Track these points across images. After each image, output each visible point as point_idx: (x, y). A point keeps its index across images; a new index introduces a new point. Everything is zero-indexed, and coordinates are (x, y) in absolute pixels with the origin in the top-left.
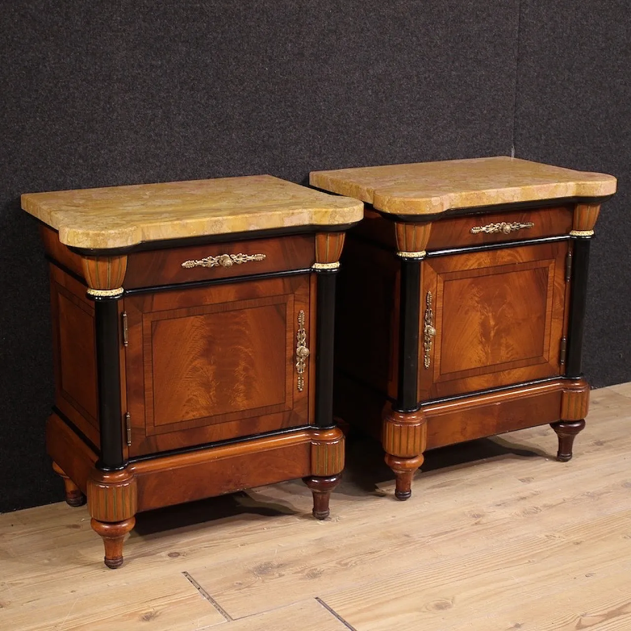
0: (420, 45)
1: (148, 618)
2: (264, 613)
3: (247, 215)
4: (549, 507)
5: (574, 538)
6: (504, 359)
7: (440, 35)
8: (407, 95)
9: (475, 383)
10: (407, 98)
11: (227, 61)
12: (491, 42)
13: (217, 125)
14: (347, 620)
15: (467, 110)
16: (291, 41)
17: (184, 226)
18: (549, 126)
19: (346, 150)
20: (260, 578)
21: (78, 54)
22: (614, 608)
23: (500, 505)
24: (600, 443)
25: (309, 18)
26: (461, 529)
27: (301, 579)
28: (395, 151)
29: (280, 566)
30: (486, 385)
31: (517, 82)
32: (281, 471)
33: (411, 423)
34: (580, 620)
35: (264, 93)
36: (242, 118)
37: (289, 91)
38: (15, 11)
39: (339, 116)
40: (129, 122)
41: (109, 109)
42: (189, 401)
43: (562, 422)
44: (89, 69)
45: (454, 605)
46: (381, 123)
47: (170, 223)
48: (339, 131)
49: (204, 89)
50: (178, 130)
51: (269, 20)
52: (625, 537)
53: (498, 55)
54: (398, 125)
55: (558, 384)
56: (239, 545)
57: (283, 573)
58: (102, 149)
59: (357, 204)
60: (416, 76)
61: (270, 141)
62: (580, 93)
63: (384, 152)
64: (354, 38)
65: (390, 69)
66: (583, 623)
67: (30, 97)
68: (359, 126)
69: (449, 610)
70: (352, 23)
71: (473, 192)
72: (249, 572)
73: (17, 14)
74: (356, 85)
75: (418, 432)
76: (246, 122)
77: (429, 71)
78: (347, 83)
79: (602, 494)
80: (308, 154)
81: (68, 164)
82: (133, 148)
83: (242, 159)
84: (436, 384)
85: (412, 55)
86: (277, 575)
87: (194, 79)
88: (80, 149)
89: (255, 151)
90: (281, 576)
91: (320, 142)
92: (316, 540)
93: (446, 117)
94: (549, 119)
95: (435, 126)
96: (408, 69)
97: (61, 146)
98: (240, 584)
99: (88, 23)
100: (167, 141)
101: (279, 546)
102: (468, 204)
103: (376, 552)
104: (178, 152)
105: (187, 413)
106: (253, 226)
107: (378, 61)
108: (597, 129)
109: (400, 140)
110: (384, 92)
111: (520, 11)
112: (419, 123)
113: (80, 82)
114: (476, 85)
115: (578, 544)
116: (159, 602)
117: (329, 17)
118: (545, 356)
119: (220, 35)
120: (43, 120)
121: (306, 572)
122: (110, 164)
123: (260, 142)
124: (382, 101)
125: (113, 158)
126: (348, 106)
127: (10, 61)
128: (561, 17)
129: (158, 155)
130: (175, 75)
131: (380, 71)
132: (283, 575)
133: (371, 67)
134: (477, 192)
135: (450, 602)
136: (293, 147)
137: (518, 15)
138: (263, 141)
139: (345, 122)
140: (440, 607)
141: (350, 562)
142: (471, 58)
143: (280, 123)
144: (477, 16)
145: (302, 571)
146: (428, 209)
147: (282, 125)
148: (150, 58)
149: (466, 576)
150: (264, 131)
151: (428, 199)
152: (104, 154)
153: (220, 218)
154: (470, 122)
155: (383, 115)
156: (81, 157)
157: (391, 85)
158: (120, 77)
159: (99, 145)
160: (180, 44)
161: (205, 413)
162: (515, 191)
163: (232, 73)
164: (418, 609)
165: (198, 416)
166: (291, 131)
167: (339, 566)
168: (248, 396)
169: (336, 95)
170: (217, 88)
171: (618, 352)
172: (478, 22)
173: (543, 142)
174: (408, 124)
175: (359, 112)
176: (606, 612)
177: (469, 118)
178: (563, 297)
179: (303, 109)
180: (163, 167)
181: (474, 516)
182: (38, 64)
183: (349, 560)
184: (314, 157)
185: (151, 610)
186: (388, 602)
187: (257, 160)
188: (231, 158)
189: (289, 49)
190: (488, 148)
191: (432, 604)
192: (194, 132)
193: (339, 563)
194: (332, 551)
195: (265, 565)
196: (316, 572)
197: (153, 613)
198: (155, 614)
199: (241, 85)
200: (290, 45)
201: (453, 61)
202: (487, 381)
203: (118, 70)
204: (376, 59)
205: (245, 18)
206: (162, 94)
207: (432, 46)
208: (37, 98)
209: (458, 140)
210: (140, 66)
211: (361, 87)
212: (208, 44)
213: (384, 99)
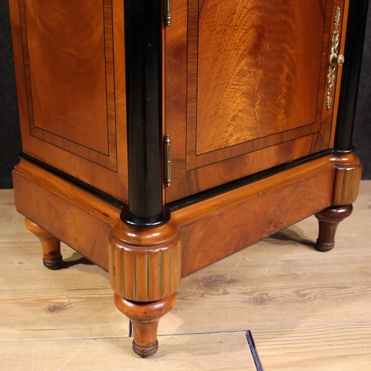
1: (55, 308)
20: (201, 291)
27: (244, 302)
86: (221, 292)
90: (224, 293)
92: (285, 261)
101: (244, 259)
103: (346, 287)
116: (81, 294)
121: (255, 295)
132: (228, 293)
141: (310, 293)
145: (251, 293)
167: (295, 296)
183: (309, 291)
185: (66, 301)
186: (332, 358)
193: (297, 292)
194: (296, 277)
195: (218, 277)
196: (265, 297)
197: (65, 304)
198: (65, 306)
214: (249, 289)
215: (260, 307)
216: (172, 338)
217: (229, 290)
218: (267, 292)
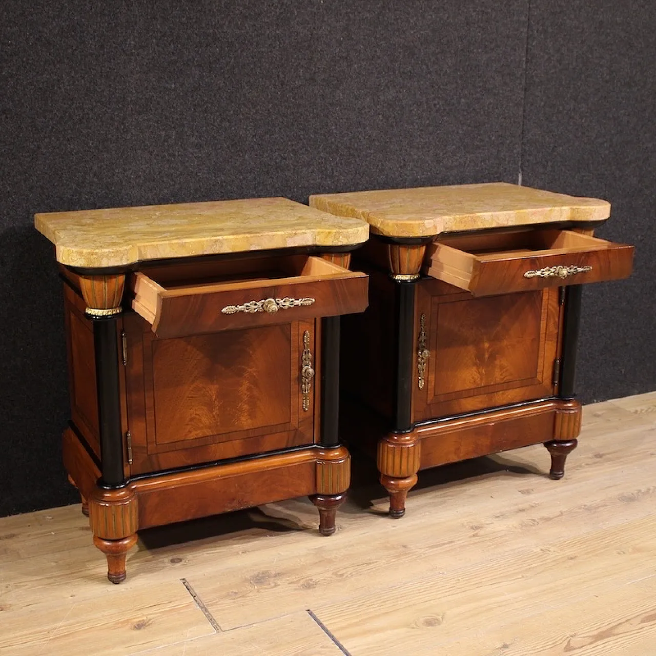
0: (430, 73)
1: (139, 626)
2: (254, 625)
3: (248, 235)
4: (547, 519)
5: (569, 552)
6: (498, 380)
7: (449, 64)
8: (417, 121)
9: (469, 404)
10: (417, 123)
11: (240, 85)
12: (499, 72)
13: (230, 146)
14: (335, 635)
15: (476, 136)
16: (303, 67)
17: (183, 246)
18: (556, 154)
19: (358, 172)
20: (256, 587)
21: (92, 76)
22: (604, 629)
23: (498, 517)
24: (599, 456)
25: (321, 45)
26: (459, 540)
27: (296, 589)
28: (406, 174)
29: (277, 575)
30: (481, 406)
31: (524, 111)
33: (405, 444)
34: (569, 642)
35: (276, 116)
36: (255, 140)
37: (301, 115)
38: (30, 34)
39: (350, 140)
40: (143, 142)
41: (123, 129)
43: (555, 442)
44: (103, 91)
45: (444, 622)
46: (392, 147)
47: (168, 242)
49: (216, 111)
50: (190, 150)
51: (281, 46)
52: (619, 553)
53: (505, 84)
54: (408, 149)
55: (552, 404)
56: (240, 553)
57: (279, 582)
58: (116, 168)
59: (362, 225)
60: (426, 102)
61: (283, 163)
62: (585, 122)
63: (395, 175)
64: (365, 65)
65: (401, 95)
66: (572, 644)
67: (45, 117)
68: (370, 149)
69: (438, 627)
70: (362, 51)
71: (467, 215)
72: (246, 580)
73: (32, 37)
74: (367, 110)
75: (411, 452)
76: (258, 145)
77: (439, 98)
78: (358, 108)
79: (598, 507)
80: (320, 176)
81: (83, 183)
82: (148, 167)
83: (255, 179)
84: (430, 405)
85: (422, 82)
86: (273, 585)
87: (207, 102)
88: (95, 168)
90: (276, 585)
91: (332, 164)
92: (315, 549)
93: (455, 142)
94: (556, 147)
95: (445, 151)
96: (418, 96)
97: (75, 165)
98: (235, 593)
99: (102, 47)
100: (181, 161)
101: (279, 554)
102: (462, 228)
103: (373, 563)
104: (192, 172)
106: (254, 246)
107: (389, 88)
108: (601, 157)
109: (411, 164)
110: (394, 117)
111: (528, 44)
112: (428, 147)
113: (94, 104)
114: (484, 113)
115: (572, 558)
116: (153, 610)
117: (340, 45)
118: (539, 377)
119: (233, 61)
120: (58, 140)
121: (302, 582)
122: (124, 183)
123: (273, 163)
124: (392, 126)
125: (127, 177)
126: (359, 129)
127: (25, 83)
128: (568, 50)
129: (172, 175)
130: (188, 98)
131: (391, 97)
132: (279, 585)
133: (381, 93)
134: (471, 215)
135: (440, 618)
136: (305, 169)
137: (526, 46)
138: (276, 162)
139: (356, 145)
140: (430, 623)
141: (346, 573)
142: (480, 87)
143: (292, 145)
144: (486, 47)
145: (298, 581)
146: (421, 232)
147: (294, 147)
148: (164, 81)
149: (459, 591)
150: (277, 153)
151: (421, 222)
152: (119, 173)
153: (220, 238)
154: (478, 147)
155: (394, 140)
156: (95, 175)
157: (401, 111)
158: (134, 99)
159: (113, 164)
160: (193, 68)
162: (509, 214)
163: (245, 95)
164: (407, 625)
166: (303, 154)
167: (334, 576)
169: (347, 119)
170: (230, 111)
171: (620, 368)
172: (486, 52)
173: (549, 169)
174: (418, 148)
175: (370, 136)
176: (595, 633)
177: (478, 143)
178: (557, 320)
179: (316, 133)
180: (177, 186)
181: (472, 528)
182: (53, 86)
183: (345, 571)
185: (145, 618)
186: (379, 616)
188: (244, 179)
189: (301, 74)
190: (496, 173)
191: (422, 620)
192: (208, 153)
193: (335, 574)
194: (330, 561)
195: (263, 573)
196: (311, 582)
197: (146, 621)
198: (148, 622)
199: (253, 108)
200: (301, 70)
201: (462, 89)
202: (481, 402)
203: (132, 93)
204: (386, 85)
205: (258, 44)
206: (176, 116)
207: (442, 74)
208: (52, 119)
209: (467, 165)
210: (154, 89)
211: (372, 112)
212: (221, 68)
213: (394, 124)
215: (310, 591)
216: (252, 627)
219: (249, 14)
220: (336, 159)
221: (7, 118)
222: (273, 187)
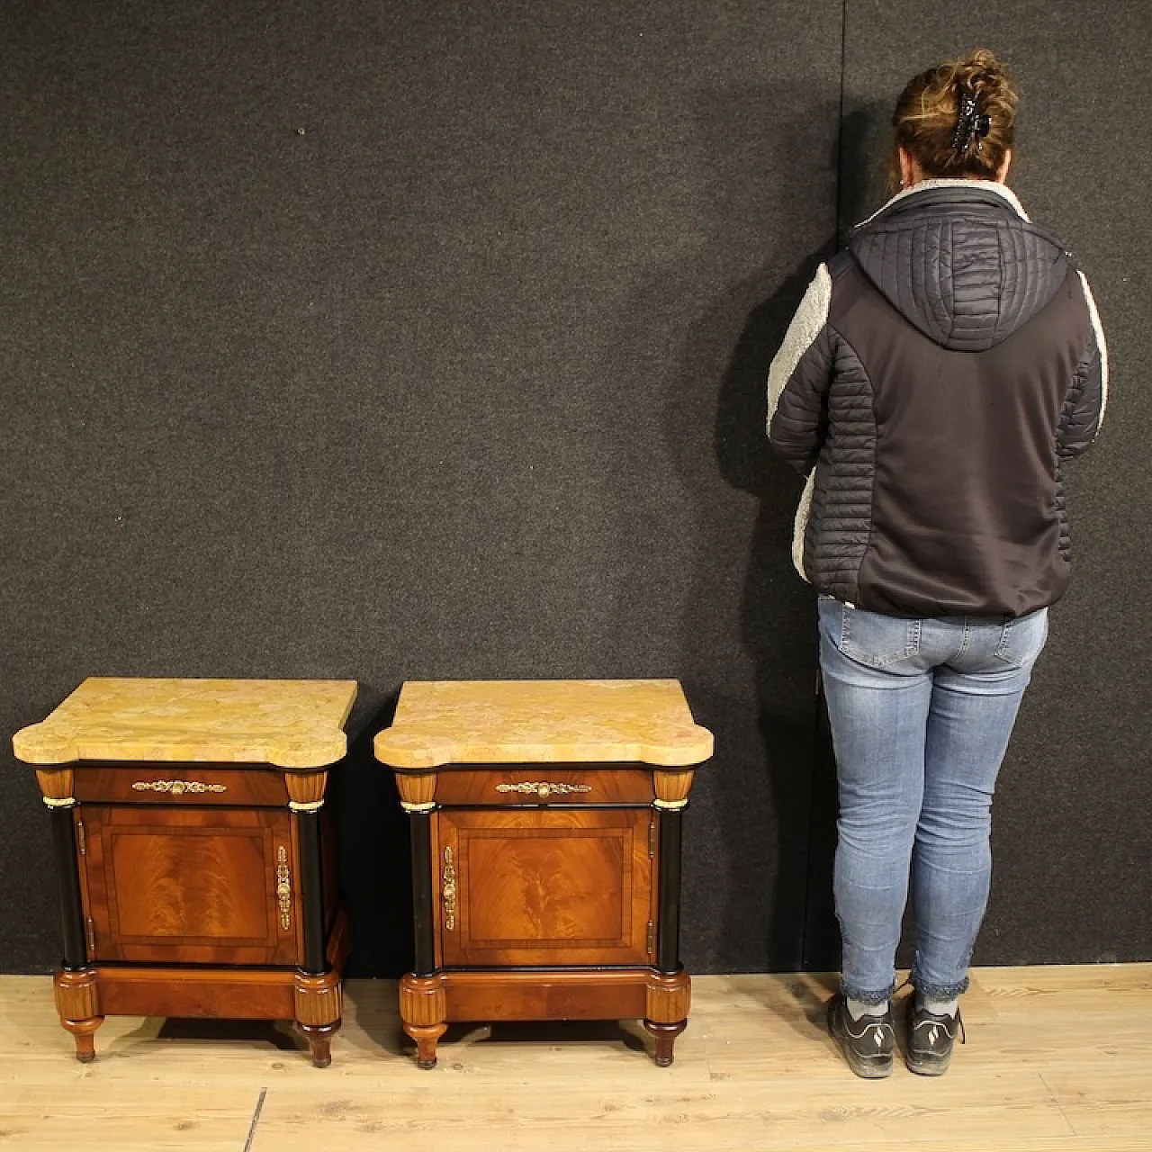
0: (679, 546)
6: (562, 935)
10: (662, 605)
16: (506, 540)
21: (264, 548)
23: (650, 1101)
25: (530, 516)
26: (576, 1119)
27: (356, 1129)
28: (647, 664)
29: (354, 1109)
30: (537, 961)
32: (259, 1008)
36: (449, 618)
39: (570, 622)
40: (319, 616)
41: (297, 602)
42: (157, 917)
44: (275, 563)
48: (570, 638)
49: (403, 586)
50: (372, 626)
51: (480, 517)
55: (640, 975)
58: (290, 641)
61: (483, 644)
64: (589, 537)
65: (639, 573)
68: (597, 633)
70: (585, 522)
72: (320, 1106)
74: (592, 589)
76: (454, 623)
83: (449, 660)
84: (465, 949)
86: (339, 1118)
87: (391, 576)
89: (465, 654)
91: (547, 649)
100: (361, 638)
105: (155, 928)
107: (622, 564)
116: (209, 1114)
117: (555, 515)
118: (626, 939)
119: (421, 532)
121: (368, 1123)
123: (471, 645)
130: (370, 571)
132: (344, 1119)
138: (476, 644)
139: (577, 628)
141: (421, 1124)
143: (495, 626)
145: (366, 1121)
147: (497, 627)
148: (342, 553)
152: (292, 647)
156: (267, 647)
158: (308, 571)
159: (286, 637)
160: (375, 541)
161: (175, 933)
163: (436, 570)
165: (167, 933)
167: (406, 1126)
168: (224, 924)
170: (419, 586)
181: (606, 1108)
182: (223, 557)
184: (539, 663)
187: (468, 663)
189: (505, 548)
192: (393, 630)
193: (409, 1123)
195: (344, 1103)
196: (377, 1125)
198: (195, 1125)
199: (448, 584)
200: (505, 543)
201: (727, 566)
202: (539, 957)
203: (306, 565)
204: (618, 561)
205: (451, 515)
206: (356, 591)
207: (697, 548)
208: (222, 589)
209: (735, 656)
210: (331, 562)
211: (599, 591)
212: (407, 541)
213: (630, 605)
214: (361, 1116)
215: (368, 1134)
217: (348, 1117)
218: (380, 1121)
219: (441, 483)
220: (550, 643)
221: (177, 586)
222: (471, 670)
